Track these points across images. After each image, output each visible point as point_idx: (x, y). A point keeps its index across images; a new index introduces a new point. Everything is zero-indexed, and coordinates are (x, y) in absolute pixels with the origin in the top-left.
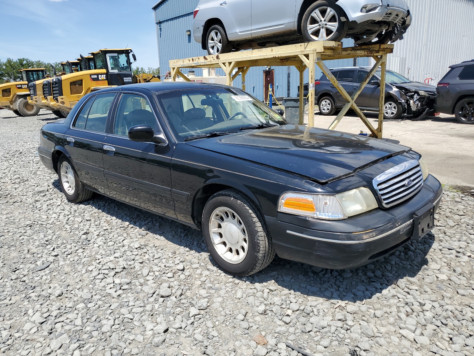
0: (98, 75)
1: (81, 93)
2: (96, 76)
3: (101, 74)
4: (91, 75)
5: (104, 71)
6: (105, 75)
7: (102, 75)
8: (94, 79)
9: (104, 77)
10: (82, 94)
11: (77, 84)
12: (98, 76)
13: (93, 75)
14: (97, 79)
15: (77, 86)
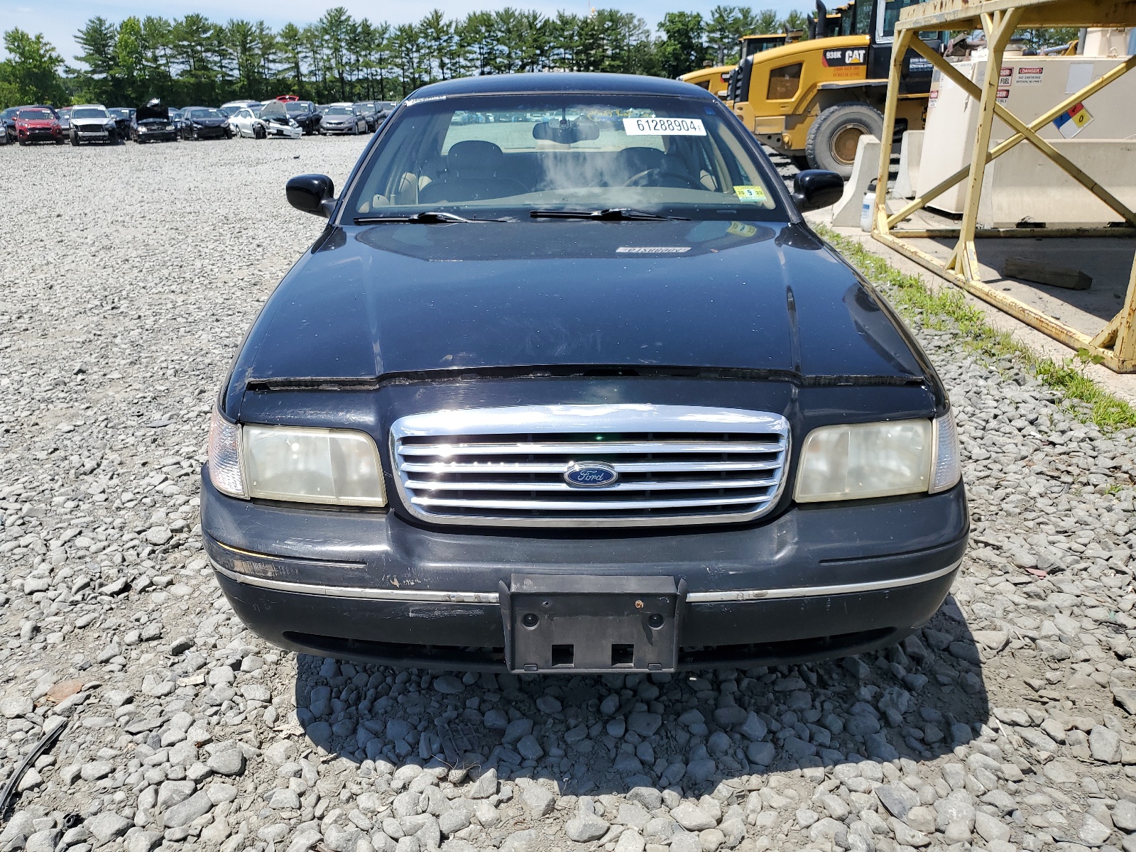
0: (844, 50)
1: (791, 97)
2: (838, 55)
3: (854, 48)
4: (826, 51)
5: (866, 39)
6: (862, 52)
7: (856, 52)
8: (832, 63)
9: (859, 56)
10: (793, 100)
11: (786, 74)
12: (843, 55)
13: (830, 51)
14: (840, 62)
15: (787, 78)
